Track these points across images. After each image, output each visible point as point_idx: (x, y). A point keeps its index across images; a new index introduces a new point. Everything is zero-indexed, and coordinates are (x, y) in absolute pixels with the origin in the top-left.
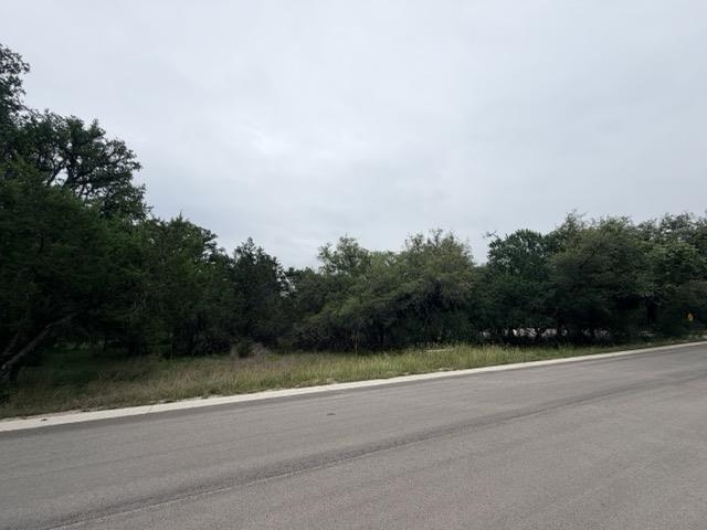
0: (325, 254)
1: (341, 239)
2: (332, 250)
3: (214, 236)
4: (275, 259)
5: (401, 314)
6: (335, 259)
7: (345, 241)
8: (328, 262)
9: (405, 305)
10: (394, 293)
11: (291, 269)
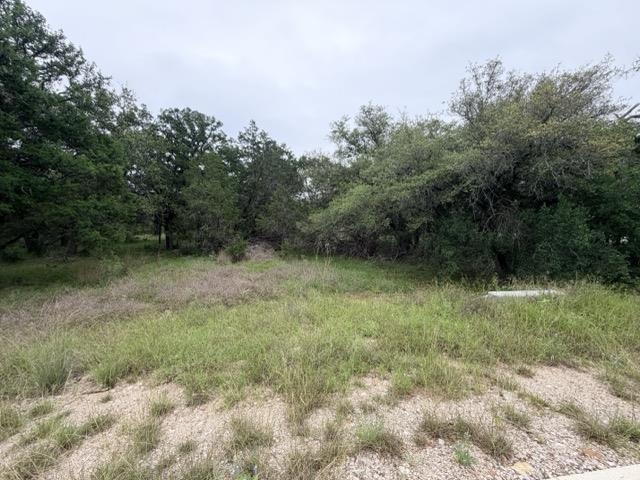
0: (341, 133)
1: (363, 108)
2: (351, 126)
3: (219, 124)
4: (284, 145)
5: (441, 211)
6: (353, 139)
7: (368, 112)
8: (344, 144)
9: (448, 197)
10: (428, 175)
11: (304, 158)
